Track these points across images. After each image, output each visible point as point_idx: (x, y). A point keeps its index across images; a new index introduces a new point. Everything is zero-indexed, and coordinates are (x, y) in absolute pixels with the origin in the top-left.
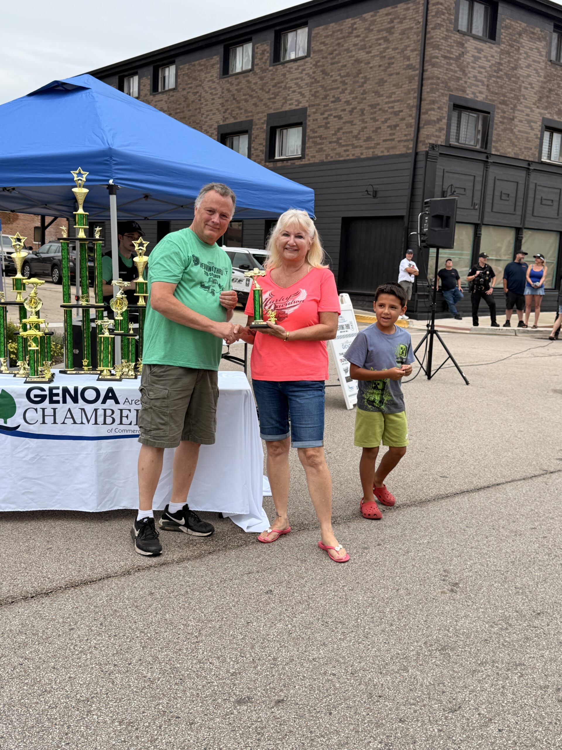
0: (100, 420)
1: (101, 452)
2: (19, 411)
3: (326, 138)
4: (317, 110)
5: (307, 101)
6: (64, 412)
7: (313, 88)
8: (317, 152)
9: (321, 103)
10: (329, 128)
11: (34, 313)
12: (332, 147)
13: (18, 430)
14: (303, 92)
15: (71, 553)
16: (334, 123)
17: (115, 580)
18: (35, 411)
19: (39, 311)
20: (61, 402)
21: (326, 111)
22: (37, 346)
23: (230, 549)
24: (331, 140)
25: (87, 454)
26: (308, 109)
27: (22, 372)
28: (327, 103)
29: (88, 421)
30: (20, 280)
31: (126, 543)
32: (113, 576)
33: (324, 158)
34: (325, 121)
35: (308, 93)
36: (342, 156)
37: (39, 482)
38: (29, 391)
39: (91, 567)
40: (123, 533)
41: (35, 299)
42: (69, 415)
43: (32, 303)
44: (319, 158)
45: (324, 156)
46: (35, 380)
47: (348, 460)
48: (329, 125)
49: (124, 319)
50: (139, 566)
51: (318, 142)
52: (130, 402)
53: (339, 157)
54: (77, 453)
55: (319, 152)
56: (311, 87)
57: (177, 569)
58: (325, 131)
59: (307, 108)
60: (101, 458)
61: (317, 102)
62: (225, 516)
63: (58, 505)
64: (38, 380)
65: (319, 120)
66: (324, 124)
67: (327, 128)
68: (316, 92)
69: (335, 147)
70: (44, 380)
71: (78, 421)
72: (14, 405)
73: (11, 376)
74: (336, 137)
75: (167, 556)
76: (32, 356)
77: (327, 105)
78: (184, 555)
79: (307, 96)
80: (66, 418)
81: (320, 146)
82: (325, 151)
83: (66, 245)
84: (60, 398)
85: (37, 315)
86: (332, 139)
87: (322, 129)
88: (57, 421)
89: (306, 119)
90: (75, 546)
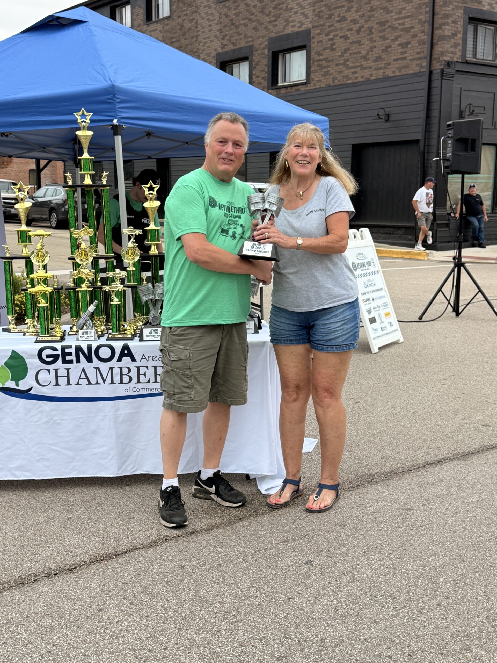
0: (117, 378)
1: (119, 413)
2: (31, 373)
3: (332, 61)
4: (321, 31)
5: (311, 22)
6: (77, 372)
7: (316, 7)
8: (323, 76)
9: (326, 23)
10: (335, 49)
11: (41, 267)
12: (339, 70)
13: (30, 392)
14: (306, 13)
15: (93, 523)
16: (340, 44)
17: (142, 552)
18: (47, 372)
19: (46, 264)
20: (75, 361)
21: (331, 31)
22: (47, 303)
23: (261, 514)
24: (337, 62)
25: (104, 416)
26: (312, 30)
27: (31, 330)
28: (332, 23)
29: (104, 381)
30: (25, 232)
31: (150, 510)
32: (139, 548)
33: (331, 82)
34: (330, 42)
35: (311, 14)
36: (350, 79)
37: (55, 448)
38: (40, 352)
39: (115, 538)
40: (146, 500)
41: (42, 252)
42: (83, 376)
43: (39, 256)
44: (325, 82)
45: (331, 79)
46: (46, 339)
47: (379, 410)
48: (334, 47)
49: (136, 269)
50: (166, 536)
51: (323, 65)
52: (148, 359)
53: (347, 80)
54: (93, 415)
55: (326, 75)
56: (314, 6)
57: (206, 538)
58: (331, 53)
59: (310, 29)
60: (120, 419)
61: (322, 23)
62: (252, 477)
63: (76, 472)
64: (50, 338)
65: (324, 41)
66: (329, 45)
67: (333, 50)
68: (319, 12)
69: (343, 70)
70: (55, 338)
71: (93, 381)
72: (25, 367)
73: (21, 335)
74: (343, 58)
75: (195, 524)
76: (42, 313)
77: (332, 26)
78: (213, 522)
79: (310, 17)
80: (80, 378)
81: (326, 70)
82: (331, 74)
83: (72, 193)
84: (73, 358)
85: (44, 269)
86: (339, 61)
87: (327, 51)
88: (71, 383)
89: (310, 41)
90: (96, 516)
